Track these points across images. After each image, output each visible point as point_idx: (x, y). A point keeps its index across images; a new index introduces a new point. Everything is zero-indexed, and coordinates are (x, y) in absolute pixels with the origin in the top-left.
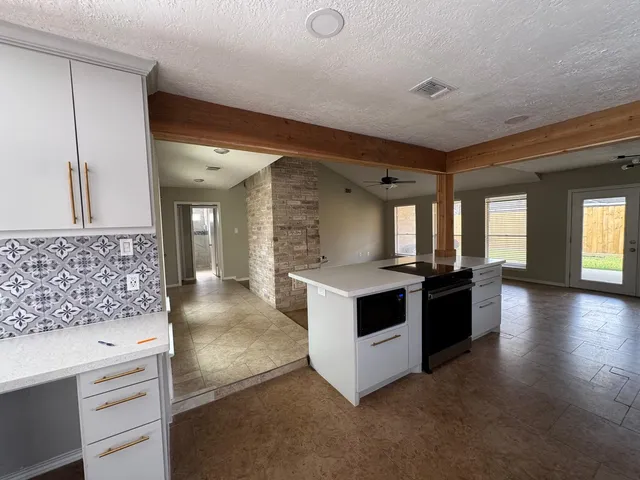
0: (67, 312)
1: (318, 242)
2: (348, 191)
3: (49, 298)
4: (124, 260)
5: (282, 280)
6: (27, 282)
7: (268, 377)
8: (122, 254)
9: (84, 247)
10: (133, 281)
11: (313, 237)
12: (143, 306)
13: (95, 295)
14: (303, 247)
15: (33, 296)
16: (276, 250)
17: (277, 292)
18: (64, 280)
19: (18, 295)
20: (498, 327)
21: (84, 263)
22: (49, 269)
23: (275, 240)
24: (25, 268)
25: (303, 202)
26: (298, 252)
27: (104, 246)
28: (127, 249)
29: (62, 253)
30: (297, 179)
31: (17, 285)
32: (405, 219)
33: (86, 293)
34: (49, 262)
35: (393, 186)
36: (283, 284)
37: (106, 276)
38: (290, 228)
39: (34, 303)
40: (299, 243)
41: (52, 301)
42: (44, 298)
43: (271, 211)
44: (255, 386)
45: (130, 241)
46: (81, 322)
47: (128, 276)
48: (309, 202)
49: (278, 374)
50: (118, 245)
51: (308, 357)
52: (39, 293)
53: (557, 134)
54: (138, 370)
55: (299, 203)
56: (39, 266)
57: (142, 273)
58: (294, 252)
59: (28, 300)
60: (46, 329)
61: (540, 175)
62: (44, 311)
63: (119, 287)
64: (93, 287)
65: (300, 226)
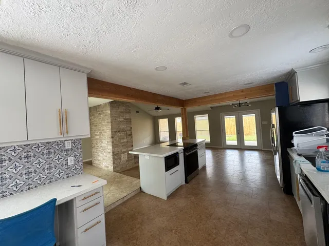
0: (40, 179)
1: (132, 137)
2: (137, 112)
3: (31, 173)
4: (67, 150)
5: (116, 157)
6: (21, 165)
7: (125, 199)
8: (66, 148)
9: (49, 146)
10: (71, 161)
11: (129, 135)
12: (75, 172)
13: (54, 169)
14: (125, 140)
15: (24, 172)
16: (113, 142)
17: (114, 163)
18: (39, 163)
19: (16, 173)
20: (205, 164)
21: (49, 153)
22: (32, 158)
23: (112, 137)
24: (20, 158)
25: (125, 119)
26: (123, 143)
27: (58, 145)
28: (68, 146)
29: (38, 149)
30: (122, 109)
31: (16, 168)
32: (164, 124)
33: (49, 168)
34: (32, 155)
35: (160, 110)
36: (116, 159)
37: (58, 159)
38: (119, 131)
39: (24, 176)
40: (123, 138)
41: (33, 174)
42: (29, 173)
43: (110, 124)
44: (121, 204)
45: (70, 141)
46: (47, 183)
47: (69, 158)
48: (127, 119)
49: (129, 197)
50: (64, 144)
51: (140, 188)
52: (27, 170)
53: (217, 98)
54: (96, 193)
55: (123, 119)
56: (27, 157)
57: (75, 156)
58: (121, 143)
59: (21, 175)
60: (29, 188)
61: (211, 108)
62: (29, 179)
63: (64, 164)
64: (53, 165)
65: (124, 130)
